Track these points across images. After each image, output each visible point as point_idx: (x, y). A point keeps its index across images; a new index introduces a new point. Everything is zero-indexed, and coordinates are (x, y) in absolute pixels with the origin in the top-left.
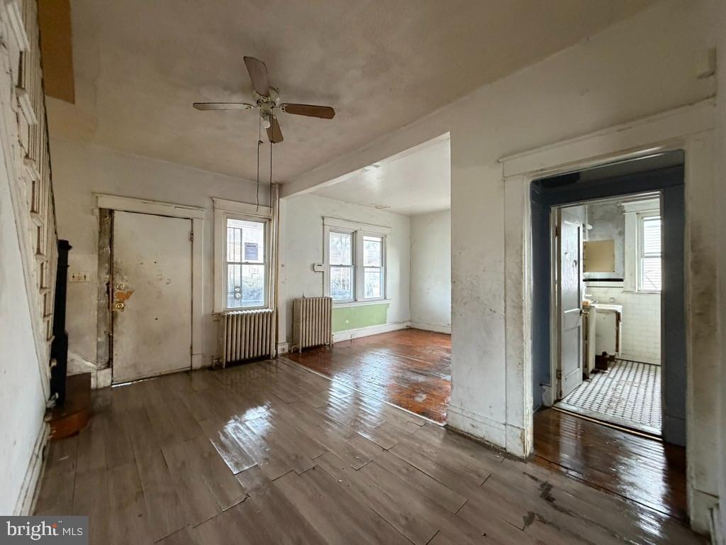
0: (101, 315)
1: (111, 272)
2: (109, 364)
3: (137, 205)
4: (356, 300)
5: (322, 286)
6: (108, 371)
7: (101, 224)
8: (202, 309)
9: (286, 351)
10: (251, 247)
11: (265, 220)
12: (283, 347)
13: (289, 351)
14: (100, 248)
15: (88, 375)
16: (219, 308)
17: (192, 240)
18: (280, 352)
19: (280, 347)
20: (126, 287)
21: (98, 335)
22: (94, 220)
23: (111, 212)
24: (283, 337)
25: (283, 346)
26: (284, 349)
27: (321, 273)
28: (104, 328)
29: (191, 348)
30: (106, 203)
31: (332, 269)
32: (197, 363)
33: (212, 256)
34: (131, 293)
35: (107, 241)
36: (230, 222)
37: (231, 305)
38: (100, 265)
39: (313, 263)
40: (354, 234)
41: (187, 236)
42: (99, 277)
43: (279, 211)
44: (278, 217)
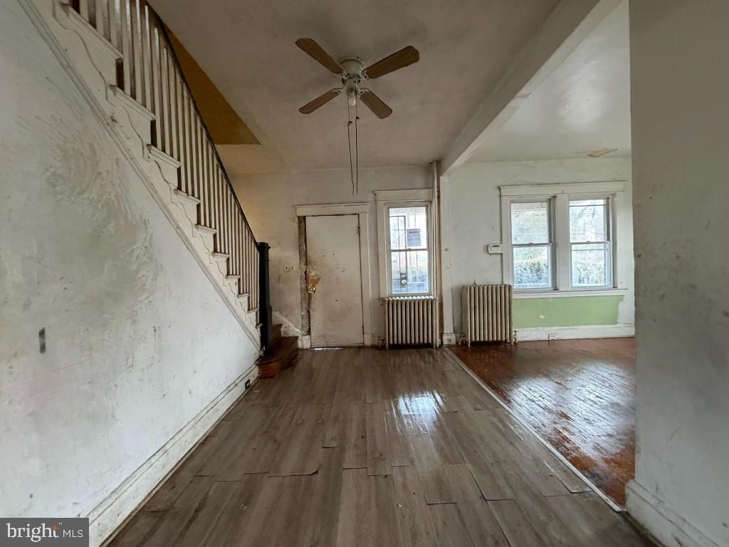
0: (303, 296)
1: (306, 264)
2: (309, 333)
3: (320, 210)
4: (556, 289)
5: (500, 270)
6: (308, 337)
7: (299, 227)
8: (370, 294)
9: (454, 342)
10: (413, 233)
11: (426, 203)
12: (449, 337)
13: (457, 343)
14: (300, 246)
15: (296, 338)
16: (385, 294)
17: (359, 233)
18: (445, 342)
19: (445, 337)
20: (316, 275)
21: (302, 310)
22: (296, 225)
23: (304, 217)
24: (449, 327)
26: (450, 340)
27: (499, 257)
28: (305, 306)
29: (363, 327)
30: (301, 212)
31: (515, 249)
32: (368, 342)
33: (376, 246)
34: (319, 279)
35: (303, 241)
36: (393, 212)
37: (395, 291)
38: (300, 259)
39: (486, 243)
40: (551, 201)
41: (356, 229)
42: (300, 268)
43: (439, 191)
44: (439, 197)
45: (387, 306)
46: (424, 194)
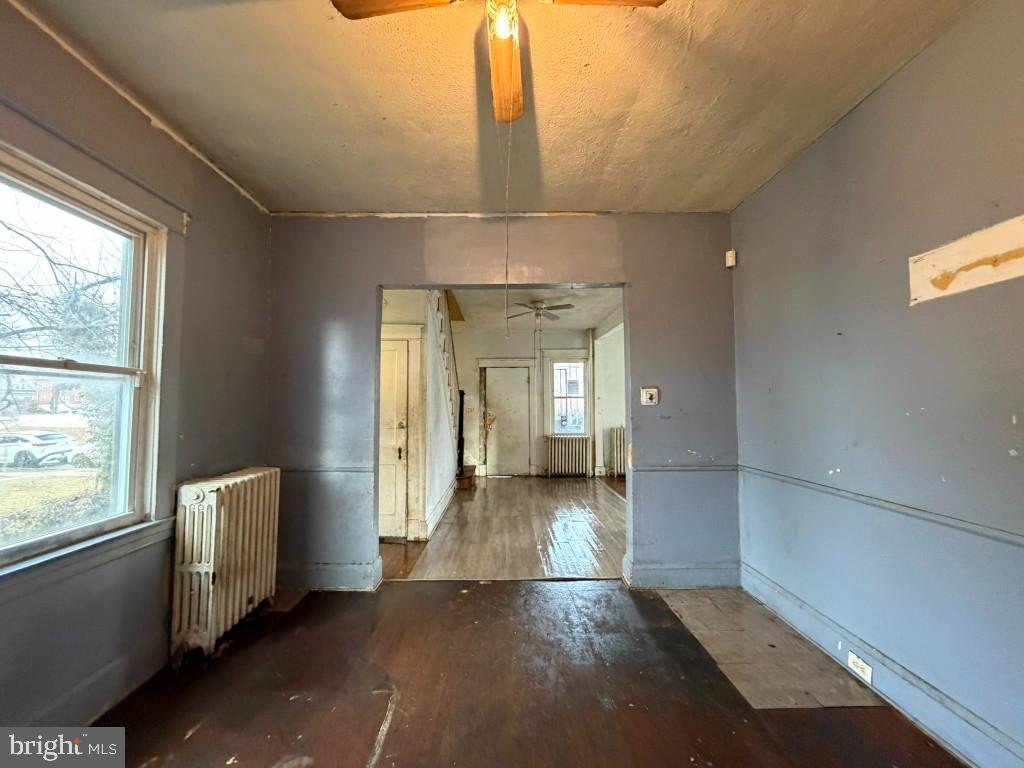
1: (485, 406)
2: (485, 462)
3: (498, 363)
6: (484, 466)
7: (481, 376)
8: (536, 432)
9: (604, 474)
10: (572, 384)
11: (583, 360)
13: (606, 474)
14: (480, 391)
15: (474, 467)
16: (549, 432)
17: (529, 382)
18: (597, 474)
19: (597, 470)
20: (493, 415)
21: (480, 444)
22: (477, 374)
23: (485, 369)
24: (600, 462)
25: (600, 470)
26: (601, 472)
28: (482, 440)
29: (530, 459)
30: (483, 364)
32: (534, 472)
33: (542, 394)
34: (495, 419)
35: (483, 387)
36: (557, 366)
37: (556, 430)
38: (480, 402)
41: (526, 379)
42: (480, 409)
43: (593, 351)
44: (593, 356)
45: (549, 441)
46: (582, 353)
